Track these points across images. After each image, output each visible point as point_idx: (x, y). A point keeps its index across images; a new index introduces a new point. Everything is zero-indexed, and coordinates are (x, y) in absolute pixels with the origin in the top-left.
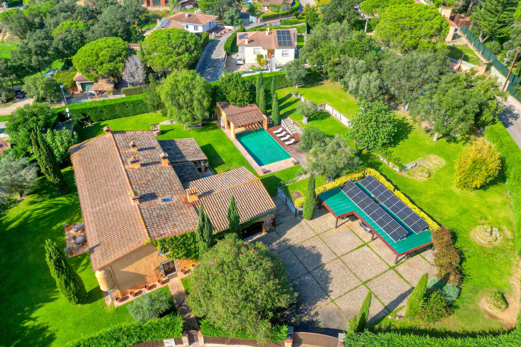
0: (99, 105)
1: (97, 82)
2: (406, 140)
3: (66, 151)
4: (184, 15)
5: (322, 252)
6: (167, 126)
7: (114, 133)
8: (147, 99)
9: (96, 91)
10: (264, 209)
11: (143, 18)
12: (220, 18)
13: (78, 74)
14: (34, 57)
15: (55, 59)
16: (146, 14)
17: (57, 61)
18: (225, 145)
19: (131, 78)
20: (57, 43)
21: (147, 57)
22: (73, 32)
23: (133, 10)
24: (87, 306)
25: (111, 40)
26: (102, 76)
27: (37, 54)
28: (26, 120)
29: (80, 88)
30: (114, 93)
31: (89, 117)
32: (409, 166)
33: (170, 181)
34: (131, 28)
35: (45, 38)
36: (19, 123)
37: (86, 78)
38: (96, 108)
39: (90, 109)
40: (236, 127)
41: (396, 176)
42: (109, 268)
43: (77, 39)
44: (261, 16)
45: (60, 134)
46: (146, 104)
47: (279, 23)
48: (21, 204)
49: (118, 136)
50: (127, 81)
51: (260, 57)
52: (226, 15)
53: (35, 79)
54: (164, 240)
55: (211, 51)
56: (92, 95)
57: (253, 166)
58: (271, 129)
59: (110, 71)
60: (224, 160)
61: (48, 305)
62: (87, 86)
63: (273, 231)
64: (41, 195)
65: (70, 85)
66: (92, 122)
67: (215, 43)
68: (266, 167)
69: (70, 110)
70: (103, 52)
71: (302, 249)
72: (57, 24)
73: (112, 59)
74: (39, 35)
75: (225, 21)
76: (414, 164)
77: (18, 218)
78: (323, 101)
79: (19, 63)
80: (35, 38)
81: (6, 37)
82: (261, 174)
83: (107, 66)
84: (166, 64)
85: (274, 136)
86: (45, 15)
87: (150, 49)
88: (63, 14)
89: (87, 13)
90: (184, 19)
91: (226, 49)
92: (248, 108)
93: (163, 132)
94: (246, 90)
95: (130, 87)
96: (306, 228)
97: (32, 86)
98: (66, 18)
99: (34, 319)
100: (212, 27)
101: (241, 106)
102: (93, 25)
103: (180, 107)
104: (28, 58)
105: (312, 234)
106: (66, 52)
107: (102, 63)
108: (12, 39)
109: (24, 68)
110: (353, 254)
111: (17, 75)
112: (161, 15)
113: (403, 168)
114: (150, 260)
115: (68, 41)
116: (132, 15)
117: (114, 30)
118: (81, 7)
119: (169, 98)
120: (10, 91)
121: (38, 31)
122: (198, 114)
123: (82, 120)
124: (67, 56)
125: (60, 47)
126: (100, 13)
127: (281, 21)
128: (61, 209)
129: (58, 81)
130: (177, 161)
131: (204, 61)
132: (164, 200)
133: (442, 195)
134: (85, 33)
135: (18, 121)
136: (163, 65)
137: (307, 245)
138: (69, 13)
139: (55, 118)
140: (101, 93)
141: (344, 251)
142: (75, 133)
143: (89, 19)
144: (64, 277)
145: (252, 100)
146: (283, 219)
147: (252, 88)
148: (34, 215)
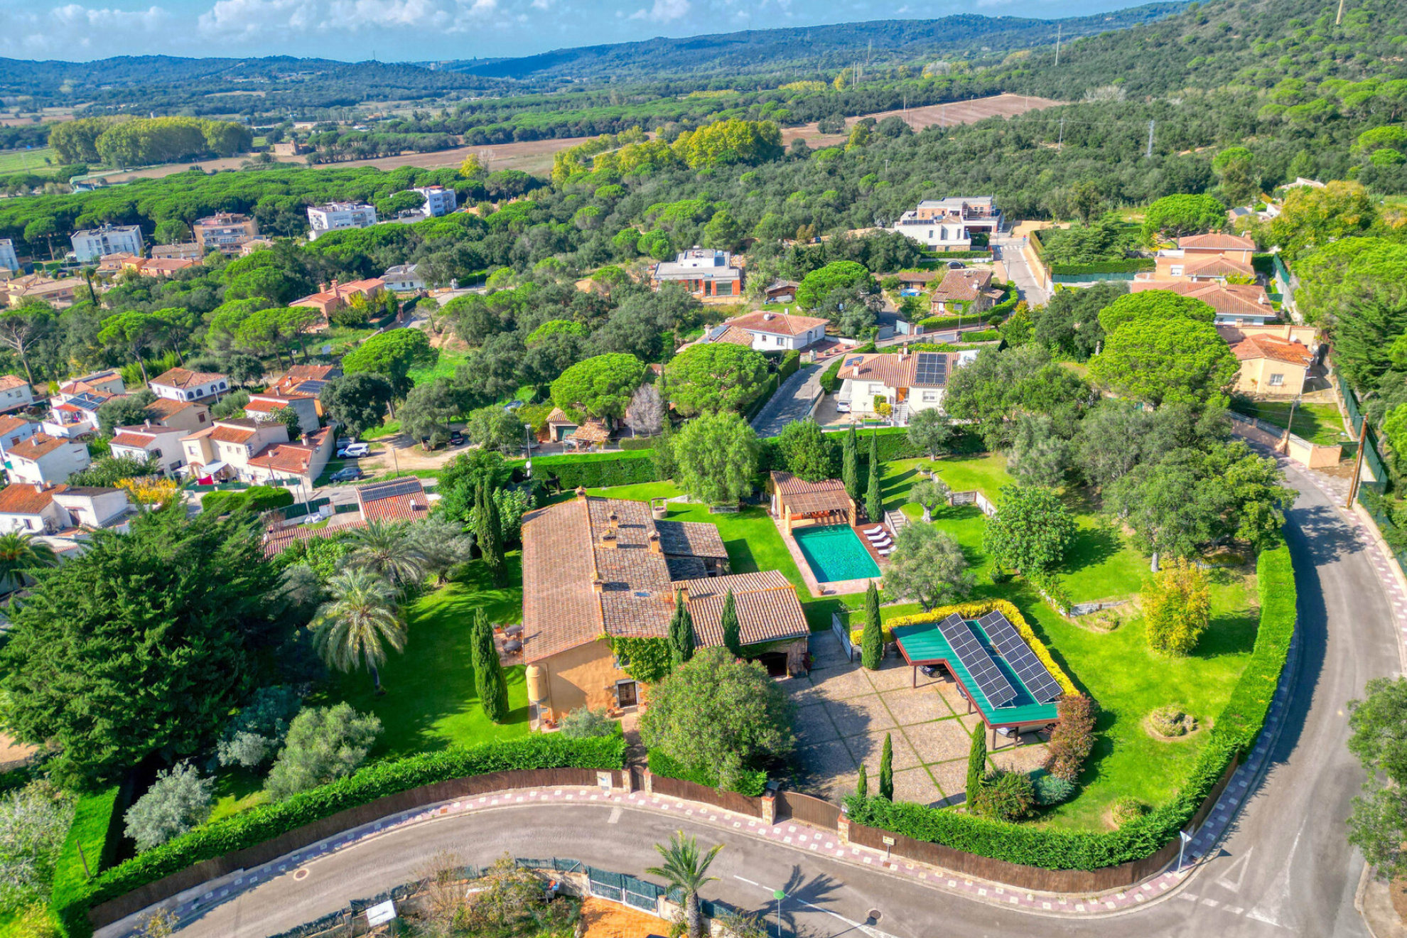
0: (578, 461)
1: (582, 424)
2: (1098, 566)
3: (516, 523)
4: (761, 317)
5: (873, 714)
6: (681, 505)
7: (589, 498)
8: (654, 456)
9: (578, 440)
10: (788, 630)
11: (690, 317)
12: (835, 323)
13: (556, 411)
14: (491, 379)
15: (522, 384)
16: (696, 311)
17: (525, 388)
18: (770, 542)
19: (638, 422)
20: (530, 357)
21: (670, 388)
22: (560, 340)
23: (674, 303)
24: (505, 727)
25: (616, 358)
26: (592, 415)
27: (496, 374)
28: (467, 472)
29: (553, 434)
30: (608, 446)
31: (558, 480)
32: (1084, 607)
33: (655, 572)
34: (665, 334)
35: (513, 348)
36: (457, 476)
37: (567, 419)
38: (571, 466)
39: (564, 466)
40: (794, 519)
41: (1055, 623)
42: (544, 666)
43: (565, 353)
44: (921, 324)
45: (512, 497)
46: (652, 467)
47: (956, 338)
48: (440, 592)
49: (594, 504)
50: (632, 426)
51: (880, 400)
52: (846, 319)
53: (489, 413)
54: (624, 640)
55: (797, 386)
56: (571, 447)
57: (807, 582)
58: (861, 527)
59: (606, 407)
60: (760, 566)
61: (454, 718)
62: (566, 432)
63: (805, 676)
64: (467, 584)
65: (538, 429)
66: (562, 489)
67: (810, 368)
68: (829, 586)
69: (532, 467)
70: (602, 377)
71: (842, 706)
72: (536, 324)
73: (614, 388)
74: (504, 342)
75: (843, 329)
76: (1097, 606)
77: (431, 609)
78: (971, 486)
79: (466, 386)
80: (497, 347)
81: (447, 342)
82: (816, 595)
83: (603, 400)
84: (699, 402)
85: (863, 538)
86: (519, 305)
87: (677, 376)
88: (551, 307)
89: (591, 304)
90: (760, 324)
91: (823, 382)
92: (826, 485)
93: (670, 514)
94: (824, 454)
95: (635, 437)
96: (863, 680)
97: (482, 425)
98: (553, 315)
99: (435, 729)
100: (814, 340)
101: (811, 480)
102: (596, 328)
103: (704, 474)
104: (480, 380)
105: (869, 688)
106: (543, 374)
107: (595, 395)
108: (456, 346)
109: (472, 396)
110: (927, 726)
111: (460, 406)
112: (726, 313)
113: (1071, 610)
114: (601, 670)
115: (548, 357)
116: (670, 313)
117: (631, 340)
118: (583, 293)
119: (687, 457)
120: (444, 431)
121: (503, 334)
122: (733, 489)
123: (547, 483)
124: (545, 380)
125: (535, 365)
126: (615, 306)
127: (959, 334)
128: (492, 606)
129: (522, 419)
130: (677, 552)
131: (779, 403)
132: (638, 594)
133: (1121, 658)
134: (579, 343)
135: (456, 471)
136: (693, 403)
137: (854, 703)
138: (560, 306)
139: (507, 476)
140: (587, 444)
141: (912, 719)
142: (533, 498)
143: (593, 317)
144: (487, 667)
145: (835, 472)
146: (828, 664)
147: (837, 453)
148: (454, 607)
